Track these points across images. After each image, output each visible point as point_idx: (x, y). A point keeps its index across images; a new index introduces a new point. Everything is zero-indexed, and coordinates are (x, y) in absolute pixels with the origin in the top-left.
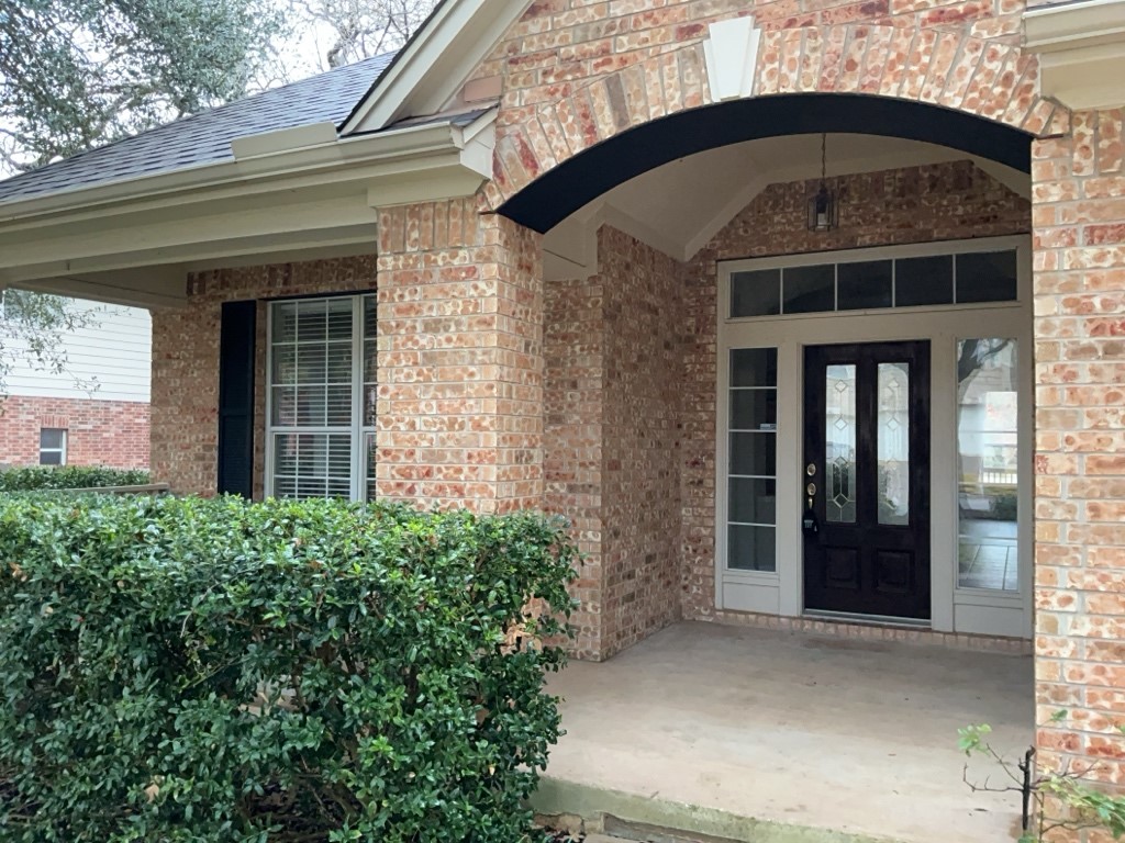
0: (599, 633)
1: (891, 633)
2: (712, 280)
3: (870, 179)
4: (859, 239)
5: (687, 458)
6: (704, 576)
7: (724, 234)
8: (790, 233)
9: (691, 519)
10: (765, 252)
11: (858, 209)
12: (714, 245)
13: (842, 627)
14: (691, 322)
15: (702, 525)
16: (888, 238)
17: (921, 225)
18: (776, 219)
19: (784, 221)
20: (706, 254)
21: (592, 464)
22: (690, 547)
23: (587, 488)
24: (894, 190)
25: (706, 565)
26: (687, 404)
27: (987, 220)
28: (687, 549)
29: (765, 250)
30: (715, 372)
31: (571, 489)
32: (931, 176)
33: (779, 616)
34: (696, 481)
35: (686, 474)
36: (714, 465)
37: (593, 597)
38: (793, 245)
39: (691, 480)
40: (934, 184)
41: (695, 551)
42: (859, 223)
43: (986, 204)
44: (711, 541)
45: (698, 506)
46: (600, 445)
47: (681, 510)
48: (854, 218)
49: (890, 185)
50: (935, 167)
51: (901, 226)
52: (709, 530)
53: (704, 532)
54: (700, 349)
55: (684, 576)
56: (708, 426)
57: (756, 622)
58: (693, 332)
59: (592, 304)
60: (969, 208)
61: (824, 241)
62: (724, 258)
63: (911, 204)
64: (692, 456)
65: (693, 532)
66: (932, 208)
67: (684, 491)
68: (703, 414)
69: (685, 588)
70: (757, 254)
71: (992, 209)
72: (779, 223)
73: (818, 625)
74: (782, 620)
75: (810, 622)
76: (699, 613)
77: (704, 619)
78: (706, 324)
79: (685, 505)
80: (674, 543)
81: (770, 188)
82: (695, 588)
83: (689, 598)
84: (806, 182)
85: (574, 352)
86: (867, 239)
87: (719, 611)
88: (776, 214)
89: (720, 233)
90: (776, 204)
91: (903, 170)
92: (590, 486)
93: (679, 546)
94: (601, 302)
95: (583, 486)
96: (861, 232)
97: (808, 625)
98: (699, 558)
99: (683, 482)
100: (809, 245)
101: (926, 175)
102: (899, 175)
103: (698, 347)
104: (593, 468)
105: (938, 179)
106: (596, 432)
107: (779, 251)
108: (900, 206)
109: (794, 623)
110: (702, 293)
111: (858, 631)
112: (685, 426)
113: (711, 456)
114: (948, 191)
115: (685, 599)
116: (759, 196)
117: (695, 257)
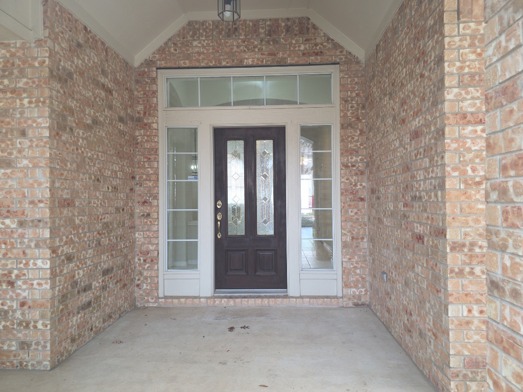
0: (48, 345)
1: (266, 301)
2: (154, 80)
3: (251, 24)
4: (245, 61)
5: (139, 199)
6: (151, 277)
7: (161, 50)
8: (203, 53)
9: (142, 240)
10: (188, 65)
11: (244, 42)
12: (155, 57)
13: (238, 300)
14: (140, 108)
15: (150, 243)
16: (262, 61)
17: (280, 55)
18: (195, 43)
19: (200, 45)
20: (149, 63)
21: (40, 201)
22: (142, 258)
23: (37, 223)
24: (265, 32)
25: (152, 269)
26: (139, 163)
27: (317, 54)
28: (140, 260)
29: (188, 64)
30: (158, 142)
31: (21, 224)
32: (286, 25)
33: (199, 297)
34: (146, 214)
35: (138, 210)
36: (158, 203)
37: (43, 317)
38: (206, 61)
39: (142, 214)
40: (288, 29)
41: (145, 261)
42: (245, 51)
43: (316, 45)
44: (156, 254)
45: (147, 230)
46: (48, 185)
47: (135, 234)
48: (242, 48)
49: (263, 28)
50: (288, 19)
51: (269, 54)
52: (155, 246)
53: (151, 248)
54: (147, 126)
55: (137, 278)
56: (153, 177)
57: (186, 303)
58: (142, 115)
59: (39, 63)
60: (307, 46)
61: (224, 60)
62: (162, 66)
63: (275, 42)
64: (143, 197)
65: (144, 248)
66: (287, 44)
67: (137, 222)
68: (149, 169)
69: (138, 286)
70: (183, 65)
71: (320, 48)
72: (196, 46)
73: (224, 301)
74: (202, 300)
75: (219, 300)
76: (148, 301)
77: (151, 305)
78: (150, 110)
79: (138, 231)
80: (129, 257)
81: (190, 23)
82: (145, 285)
83: (141, 292)
84: (213, 21)
85: (22, 104)
86: (250, 62)
87: (162, 298)
88: (194, 40)
89: (159, 50)
90: (194, 34)
91: (270, 20)
92: (40, 221)
93: (133, 258)
94: (47, 62)
95: (32, 221)
96: (247, 57)
97: (217, 301)
98: (148, 265)
99: (136, 216)
100: (216, 62)
101: (283, 24)
102: (268, 23)
103: (146, 125)
104: (42, 205)
105: (290, 27)
106: (45, 175)
107: (197, 64)
108: (268, 42)
109: (209, 301)
110: (147, 89)
111: (248, 302)
112: (137, 177)
113: (156, 197)
114: (296, 35)
115: (138, 293)
116: (184, 28)
117: (142, 64)
